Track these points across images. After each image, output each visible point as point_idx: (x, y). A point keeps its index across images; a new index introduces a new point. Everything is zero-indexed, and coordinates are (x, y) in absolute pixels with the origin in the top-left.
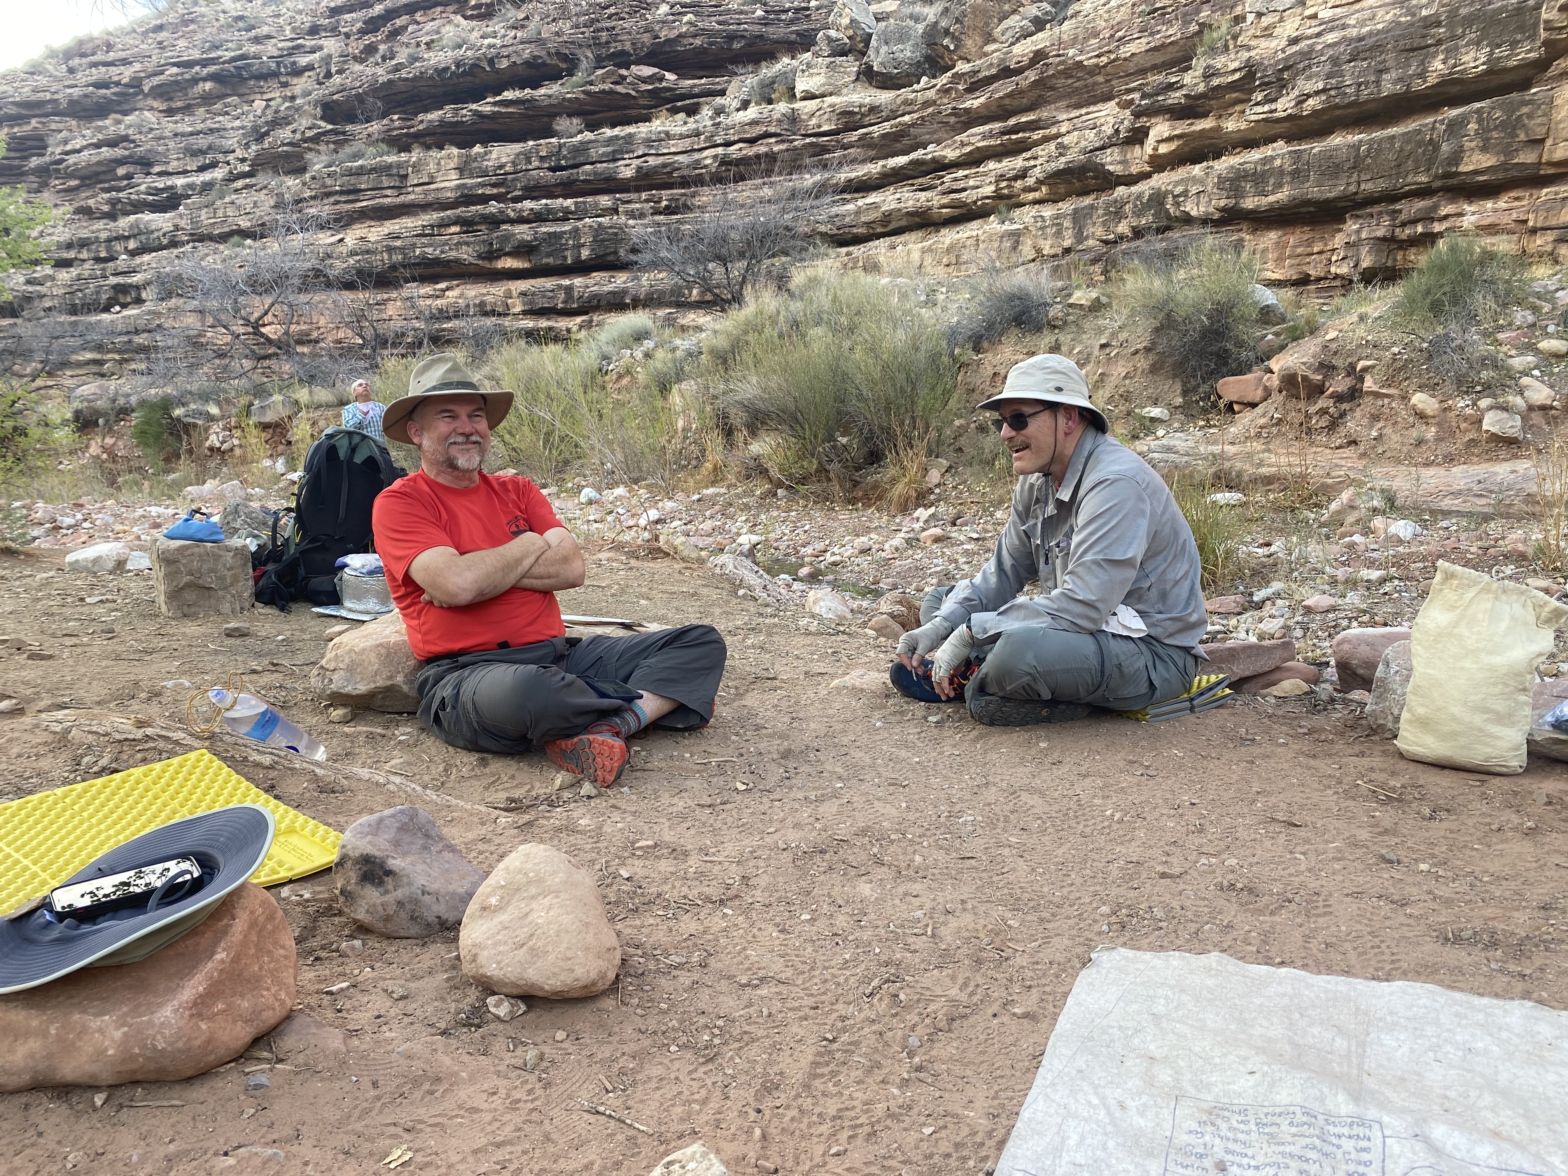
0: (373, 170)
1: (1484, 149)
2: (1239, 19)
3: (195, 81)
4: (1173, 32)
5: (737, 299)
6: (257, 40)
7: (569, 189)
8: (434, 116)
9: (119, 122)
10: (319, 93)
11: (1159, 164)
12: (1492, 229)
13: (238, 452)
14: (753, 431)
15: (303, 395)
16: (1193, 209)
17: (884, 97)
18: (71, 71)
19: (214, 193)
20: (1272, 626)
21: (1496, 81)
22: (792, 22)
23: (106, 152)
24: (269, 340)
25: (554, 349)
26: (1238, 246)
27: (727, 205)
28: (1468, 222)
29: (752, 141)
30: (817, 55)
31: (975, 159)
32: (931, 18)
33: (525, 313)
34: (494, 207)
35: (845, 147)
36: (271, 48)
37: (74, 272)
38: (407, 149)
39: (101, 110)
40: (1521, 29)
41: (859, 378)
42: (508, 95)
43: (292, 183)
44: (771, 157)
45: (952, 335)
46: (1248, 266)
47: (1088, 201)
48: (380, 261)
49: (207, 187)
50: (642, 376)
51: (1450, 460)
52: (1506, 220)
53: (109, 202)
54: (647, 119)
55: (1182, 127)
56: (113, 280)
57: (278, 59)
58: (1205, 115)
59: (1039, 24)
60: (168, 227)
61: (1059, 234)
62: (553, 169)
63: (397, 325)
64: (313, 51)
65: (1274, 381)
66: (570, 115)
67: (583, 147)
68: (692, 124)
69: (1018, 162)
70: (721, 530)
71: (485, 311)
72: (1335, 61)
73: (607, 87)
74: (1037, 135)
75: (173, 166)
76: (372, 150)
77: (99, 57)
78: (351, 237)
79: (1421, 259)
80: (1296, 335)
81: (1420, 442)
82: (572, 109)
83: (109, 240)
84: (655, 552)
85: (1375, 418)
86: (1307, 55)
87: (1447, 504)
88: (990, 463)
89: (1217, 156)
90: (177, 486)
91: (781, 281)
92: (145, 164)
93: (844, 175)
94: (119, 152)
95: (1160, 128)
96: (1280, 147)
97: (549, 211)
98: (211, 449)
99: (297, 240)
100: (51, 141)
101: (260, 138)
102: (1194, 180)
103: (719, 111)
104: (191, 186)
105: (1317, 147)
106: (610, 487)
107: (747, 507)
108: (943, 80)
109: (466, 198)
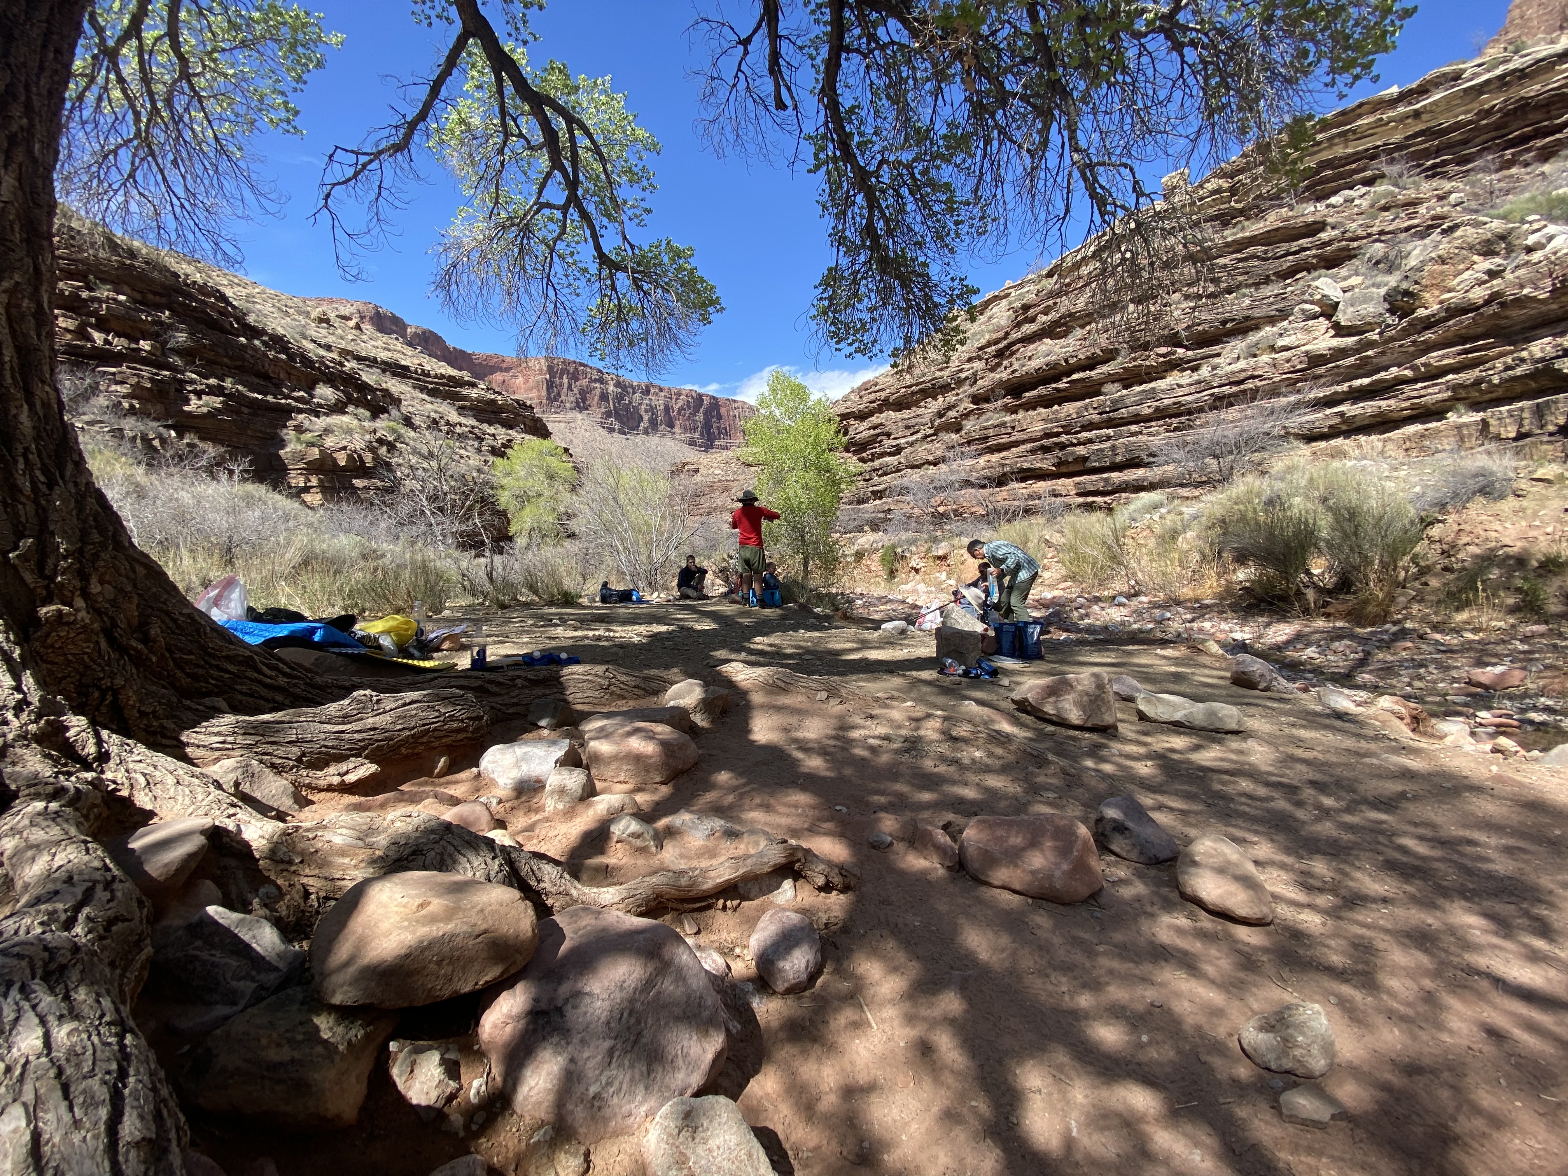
0: (997, 425)
3: (912, 394)
5: (1227, 480)
6: (942, 369)
9: (878, 418)
10: (971, 391)
13: (923, 569)
14: (1241, 566)
15: (956, 542)
17: (1350, 341)
19: (917, 446)
22: (1272, 304)
25: (1098, 514)
27: (1220, 422)
29: (1240, 382)
30: (1293, 322)
32: (1392, 285)
33: (1079, 495)
34: (1063, 438)
36: (948, 373)
38: (1015, 412)
42: (1075, 376)
43: (955, 437)
44: (1255, 390)
45: (1418, 500)
47: (1546, 397)
49: (914, 442)
53: (872, 454)
54: (1164, 377)
56: (871, 489)
57: (951, 377)
59: (1493, 274)
60: (896, 463)
62: (1101, 414)
63: (1005, 504)
64: (969, 370)
66: (1113, 382)
67: (1121, 399)
68: (1195, 377)
69: (1473, 374)
71: (1054, 494)
73: (1137, 363)
74: (1494, 353)
76: (996, 416)
82: (1112, 378)
83: (870, 471)
91: (1263, 470)
93: (1314, 395)
97: (1098, 437)
98: (912, 568)
101: (941, 416)
103: (1216, 367)
108: (1402, 324)
109: (1047, 435)
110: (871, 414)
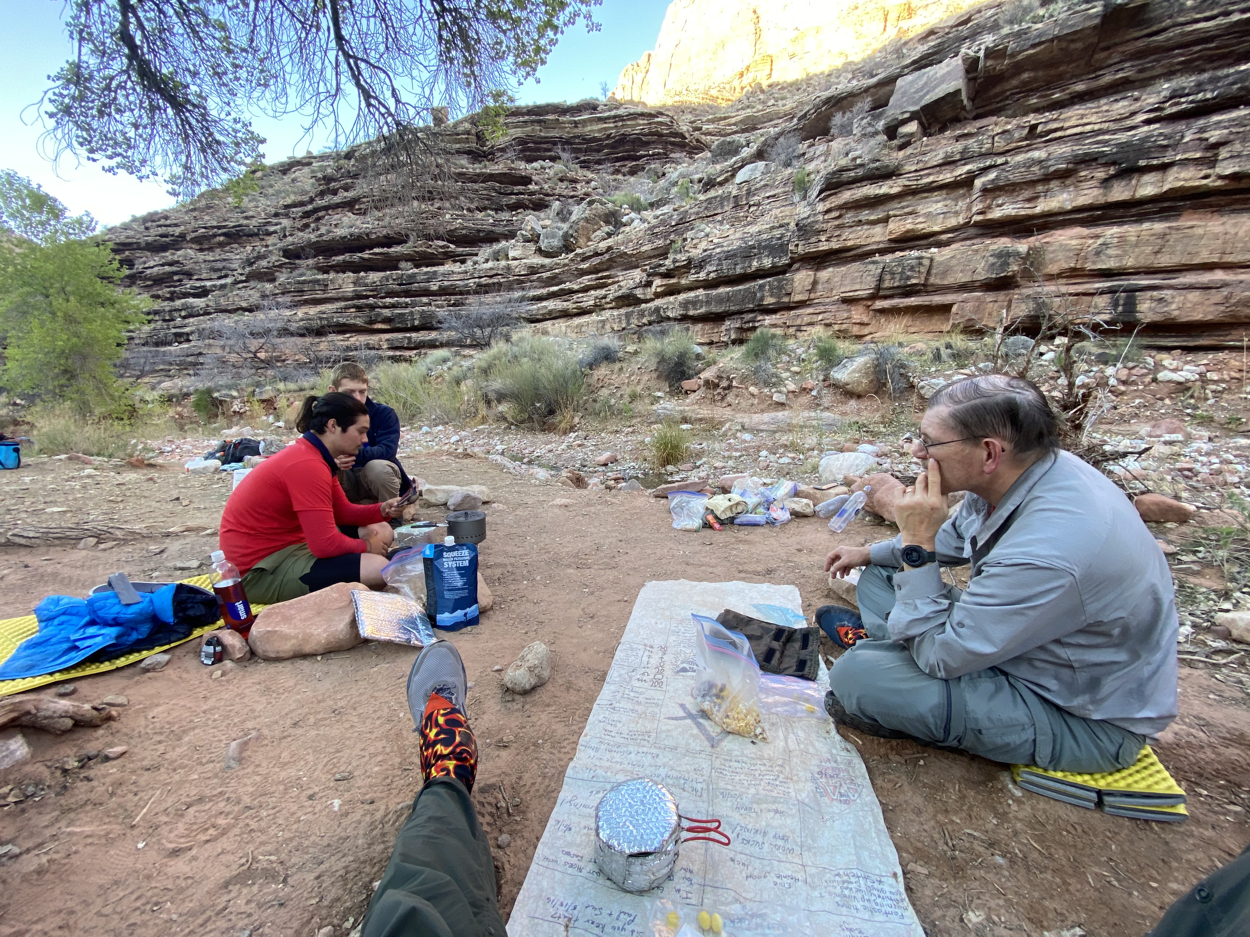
0: (310, 282)
1: (771, 296)
2: (685, 240)
3: (215, 236)
4: (660, 243)
5: (488, 344)
6: (247, 218)
7: (407, 294)
8: (340, 258)
9: (173, 254)
10: (280, 245)
11: (658, 295)
12: (774, 326)
13: (248, 413)
14: (499, 402)
15: (281, 386)
16: (670, 314)
17: (547, 261)
18: (147, 229)
19: (227, 290)
20: (703, 474)
21: (775, 270)
22: (506, 226)
23: (167, 269)
24: (262, 361)
25: (404, 365)
26: (688, 329)
27: (481, 304)
28: (767, 322)
29: (491, 277)
30: (517, 241)
31: (586, 289)
32: (565, 229)
33: (389, 348)
34: (371, 301)
35: (531, 281)
36: (254, 222)
37: (153, 325)
38: (326, 272)
39: (164, 248)
40: (782, 252)
41: (544, 380)
42: (377, 250)
43: (269, 286)
44: (500, 284)
45: (581, 362)
46: (691, 338)
47: (631, 309)
48: (316, 324)
49: (223, 287)
50: (447, 377)
51: (763, 411)
52: (780, 322)
53: (170, 292)
54: (442, 264)
55: (666, 281)
56: (174, 331)
57: (259, 227)
58: (673, 277)
59: (609, 235)
60: (203, 305)
61: (620, 322)
62: (400, 285)
63: (327, 353)
64: (276, 224)
65: (701, 382)
66: (407, 261)
67: (414, 275)
68: (463, 268)
69: (603, 292)
70: (488, 443)
71: (369, 347)
72: (719, 259)
73: (423, 249)
74: (610, 281)
75: (204, 276)
76: (309, 272)
77: (162, 222)
78: (301, 313)
79: (752, 336)
80: (709, 364)
81: (752, 405)
82: (408, 258)
83: (170, 311)
84: (467, 456)
85: (737, 396)
86: (710, 256)
87: (762, 427)
88: (599, 414)
89: (679, 293)
90: (218, 430)
91: (508, 339)
92: (189, 275)
93: (532, 293)
94: (174, 269)
95: (658, 282)
96: (701, 292)
97: (399, 303)
98: (234, 412)
99: (274, 313)
100: (136, 262)
101: (251, 264)
102: (671, 303)
103: (475, 263)
104: (214, 286)
105: (714, 292)
106: (436, 425)
107: (498, 434)
108: (571, 255)
109: (358, 296)
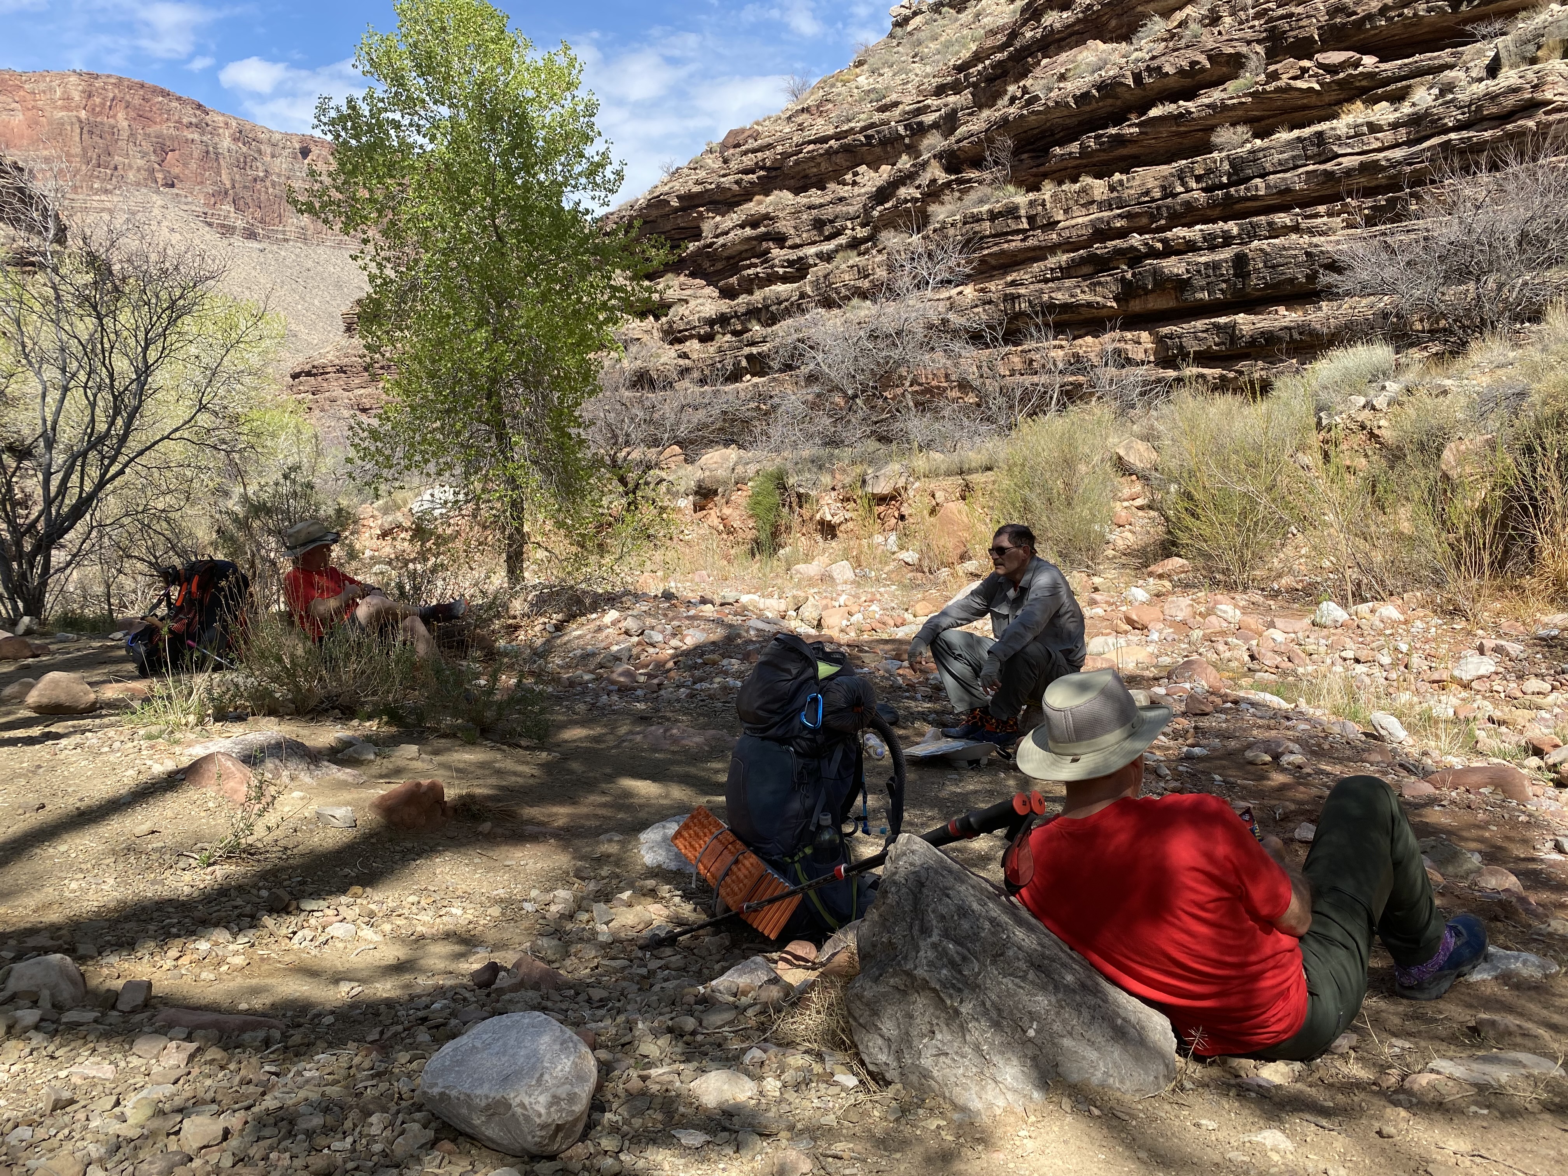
0: (999, 214)
3: (828, 154)
6: (886, 108)
7: (1231, 210)
9: (761, 203)
10: (945, 145)
13: (848, 525)
15: (920, 462)
18: (726, 161)
34: (1135, 240)
38: (1037, 187)
39: (748, 194)
42: (1157, 111)
48: (1002, 311)
49: (832, 254)
50: (1388, 433)
53: (748, 278)
54: (1338, 114)
56: (747, 351)
57: (907, 121)
60: (796, 295)
62: (1211, 189)
66: (1235, 123)
67: (1252, 158)
73: (1283, 83)
75: (804, 238)
76: (998, 192)
77: (749, 145)
78: (972, 289)
83: (745, 314)
92: (781, 239)
94: (759, 230)
97: (1206, 238)
98: (822, 522)
100: (705, 227)
101: (883, 199)
104: (818, 255)
109: (1101, 233)
110: (746, 196)
